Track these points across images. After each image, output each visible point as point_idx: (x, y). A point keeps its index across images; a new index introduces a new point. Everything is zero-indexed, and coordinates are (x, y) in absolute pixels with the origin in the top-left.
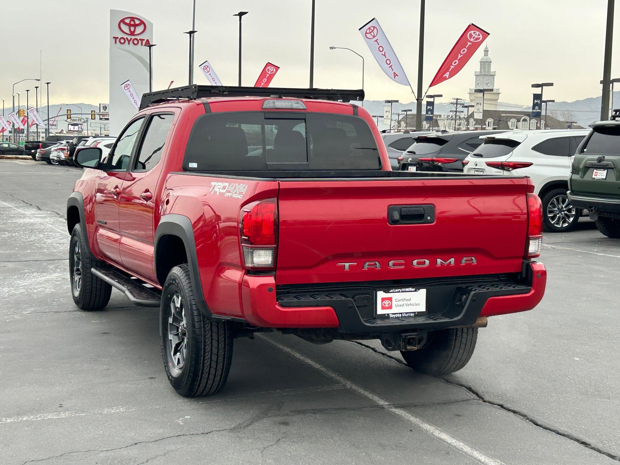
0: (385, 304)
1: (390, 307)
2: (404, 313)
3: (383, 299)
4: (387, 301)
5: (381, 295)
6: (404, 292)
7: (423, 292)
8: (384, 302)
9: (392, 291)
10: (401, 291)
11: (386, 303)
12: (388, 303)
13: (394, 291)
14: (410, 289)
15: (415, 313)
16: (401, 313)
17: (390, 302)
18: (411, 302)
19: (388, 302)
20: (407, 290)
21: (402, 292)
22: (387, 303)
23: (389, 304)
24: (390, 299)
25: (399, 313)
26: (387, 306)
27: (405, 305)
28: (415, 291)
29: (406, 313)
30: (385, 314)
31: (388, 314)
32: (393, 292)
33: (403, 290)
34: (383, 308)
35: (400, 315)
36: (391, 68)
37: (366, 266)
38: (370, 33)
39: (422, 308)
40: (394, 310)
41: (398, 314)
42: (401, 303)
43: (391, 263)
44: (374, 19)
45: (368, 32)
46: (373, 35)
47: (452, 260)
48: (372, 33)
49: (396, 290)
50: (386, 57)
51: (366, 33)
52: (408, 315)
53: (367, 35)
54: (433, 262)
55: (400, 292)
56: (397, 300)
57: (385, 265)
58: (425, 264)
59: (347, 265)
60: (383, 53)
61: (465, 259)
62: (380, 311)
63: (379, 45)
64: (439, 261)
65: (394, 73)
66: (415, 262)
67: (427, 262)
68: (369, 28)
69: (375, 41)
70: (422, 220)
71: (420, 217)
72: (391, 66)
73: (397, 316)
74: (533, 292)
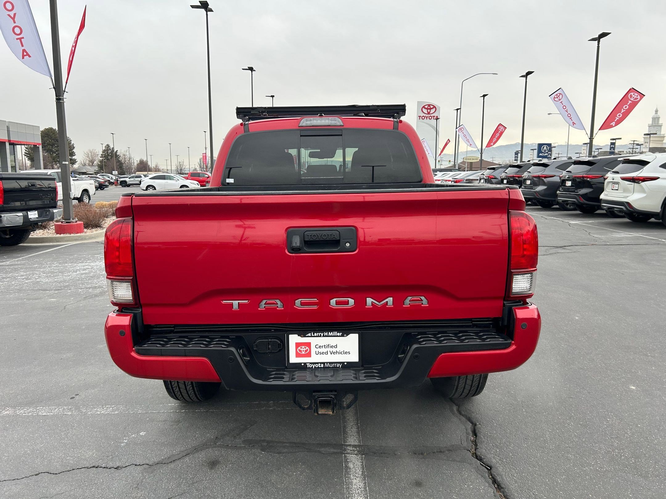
0: (300, 351)
1: (309, 355)
2: (327, 363)
3: (298, 345)
4: (303, 347)
5: (294, 339)
6: (326, 336)
7: (354, 338)
8: (299, 348)
9: (309, 335)
10: (322, 335)
11: (302, 349)
12: (304, 349)
13: (313, 335)
14: (335, 333)
15: (343, 363)
16: (324, 363)
17: (307, 348)
18: (339, 349)
19: (305, 348)
20: (331, 334)
21: (324, 336)
22: (303, 349)
23: (306, 351)
24: (308, 345)
25: (321, 363)
26: (303, 353)
27: (329, 352)
28: (342, 336)
29: (331, 363)
30: (302, 363)
31: (305, 364)
32: (311, 336)
33: (326, 334)
34: (298, 355)
35: (322, 366)
36: (571, 119)
37: (263, 305)
38: (557, 97)
39: (354, 357)
40: (315, 358)
41: (319, 364)
42: (324, 350)
43: (298, 302)
44: (560, 88)
45: (556, 97)
46: (559, 99)
47: (390, 300)
48: (559, 98)
49: (315, 334)
50: (567, 112)
51: (554, 98)
52: (332, 365)
53: (555, 99)
54: (361, 303)
55: (320, 336)
56: (317, 347)
57: (289, 304)
58: (348, 304)
59: (235, 303)
60: (566, 110)
61: (410, 298)
62: (293, 359)
63: (563, 105)
64: (369, 301)
65: (573, 122)
66: (333, 302)
67: (351, 301)
68: (557, 95)
69: (560, 103)
70: (337, 248)
71: (335, 243)
72: (571, 118)
73: (317, 366)
74: (514, 347)
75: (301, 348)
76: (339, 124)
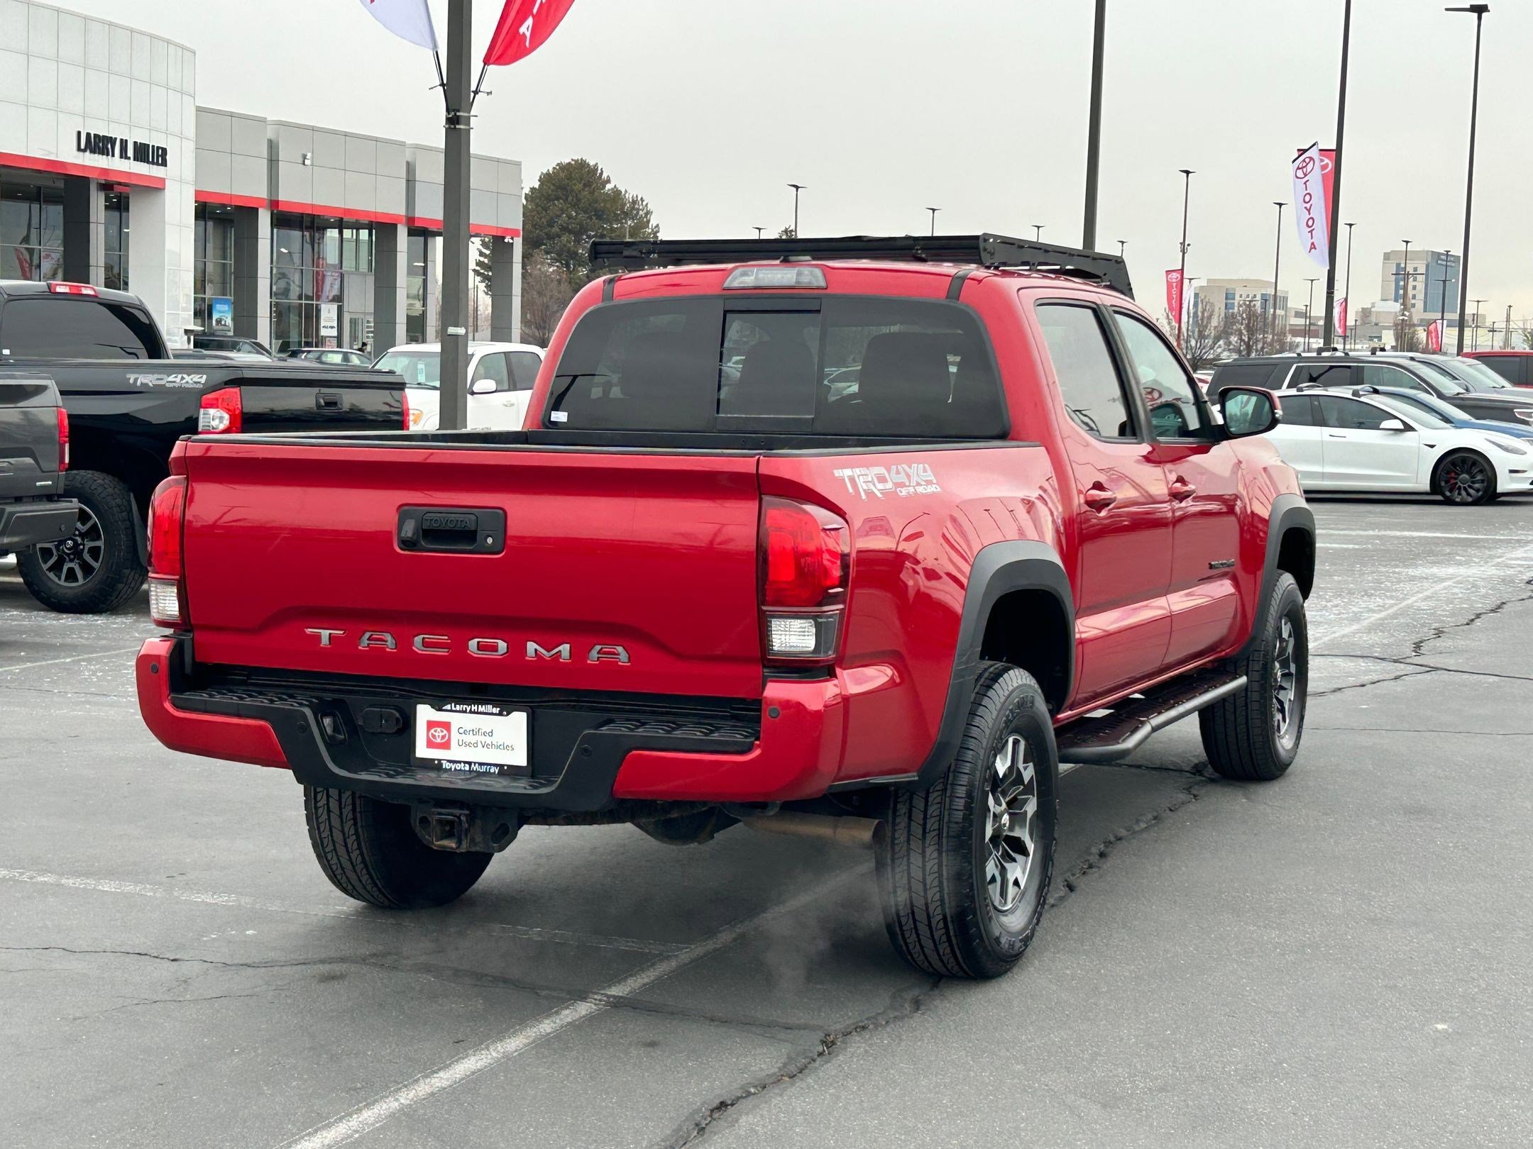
0: (434, 736)
1: (446, 745)
2: (475, 763)
3: (431, 724)
4: (439, 729)
5: (424, 713)
6: (474, 713)
7: (519, 720)
8: (432, 731)
9: (448, 707)
10: (468, 710)
11: (437, 734)
12: (441, 734)
13: (454, 709)
14: (490, 708)
15: (501, 766)
16: (470, 763)
17: (445, 732)
18: (495, 739)
19: (442, 731)
20: (482, 709)
21: (471, 712)
22: (439, 733)
23: (443, 737)
24: (446, 726)
25: (465, 762)
26: (438, 740)
27: (479, 744)
28: (500, 714)
29: (481, 764)
30: (435, 760)
31: (439, 760)
32: (451, 711)
33: (474, 708)
34: (431, 744)
35: (467, 768)
37: (364, 643)
39: (519, 757)
40: (456, 753)
41: (462, 764)
42: (470, 738)
43: (418, 640)
47: (565, 649)
49: (458, 707)
52: (483, 769)
54: (517, 649)
55: (465, 712)
56: (461, 731)
57: (404, 643)
58: (497, 651)
59: (325, 634)
61: (598, 647)
62: (422, 751)
64: (531, 647)
66: (473, 644)
67: (502, 646)
70: (472, 545)
71: (468, 536)
73: (459, 767)
74: (757, 752)
75: (435, 731)
76: (815, 284)
